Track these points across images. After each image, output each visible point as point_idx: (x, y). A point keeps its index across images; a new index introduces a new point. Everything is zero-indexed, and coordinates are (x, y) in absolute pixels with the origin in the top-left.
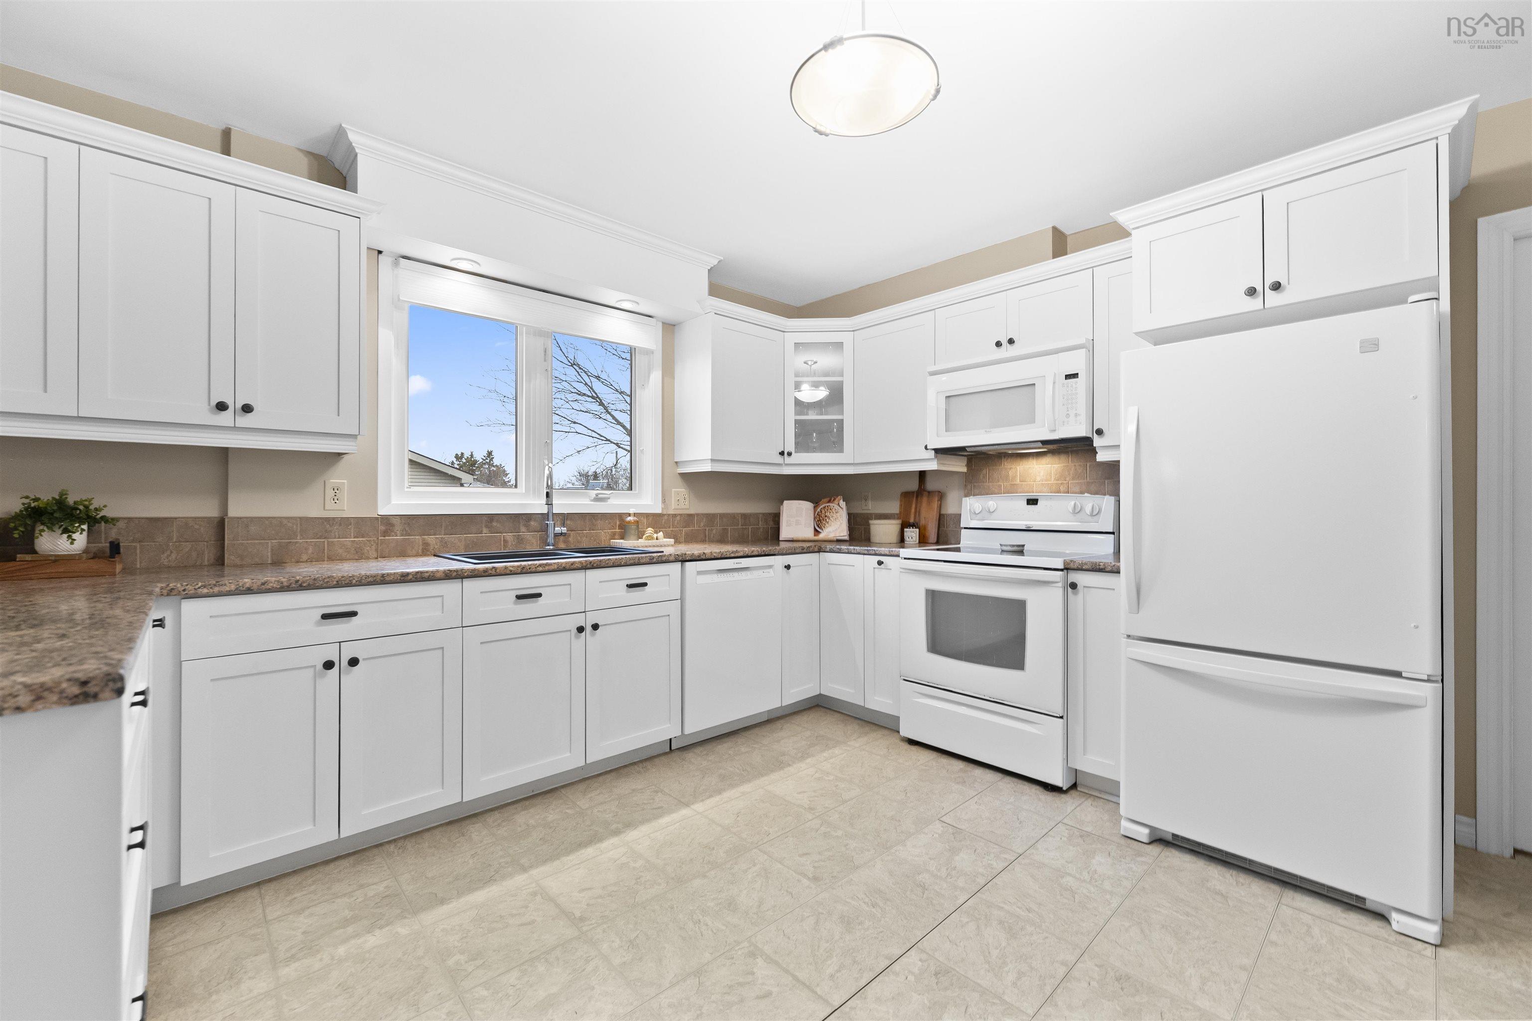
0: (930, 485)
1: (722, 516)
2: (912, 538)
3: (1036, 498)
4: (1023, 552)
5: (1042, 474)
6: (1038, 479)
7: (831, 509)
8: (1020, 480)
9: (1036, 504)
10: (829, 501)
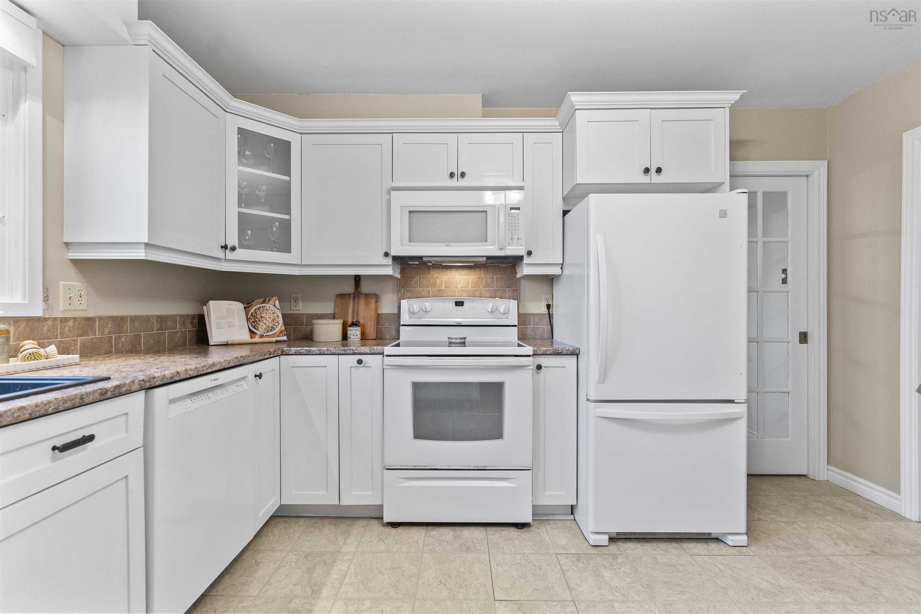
0: (365, 288)
1: (134, 319)
2: (357, 336)
3: (462, 300)
4: (465, 343)
5: (462, 283)
6: (459, 286)
7: (266, 310)
8: (445, 287)
9: (463, 305)
10: (264, 302)
